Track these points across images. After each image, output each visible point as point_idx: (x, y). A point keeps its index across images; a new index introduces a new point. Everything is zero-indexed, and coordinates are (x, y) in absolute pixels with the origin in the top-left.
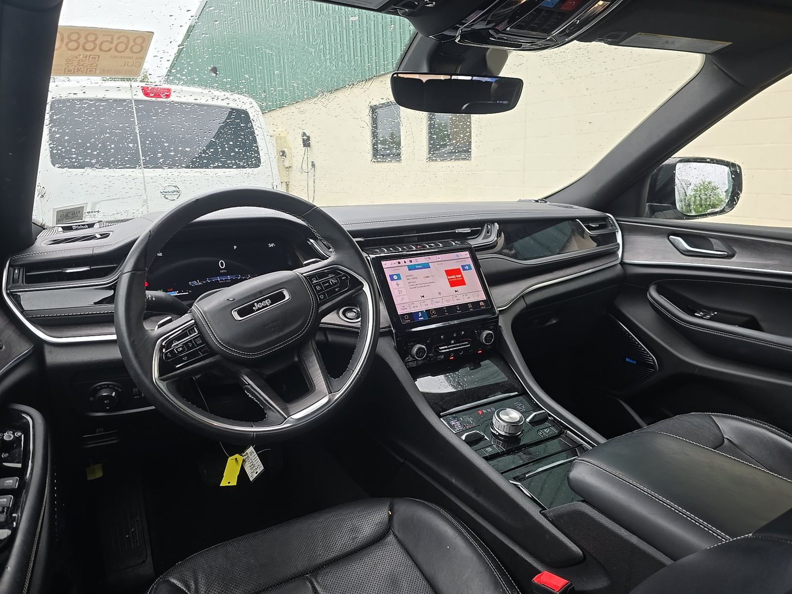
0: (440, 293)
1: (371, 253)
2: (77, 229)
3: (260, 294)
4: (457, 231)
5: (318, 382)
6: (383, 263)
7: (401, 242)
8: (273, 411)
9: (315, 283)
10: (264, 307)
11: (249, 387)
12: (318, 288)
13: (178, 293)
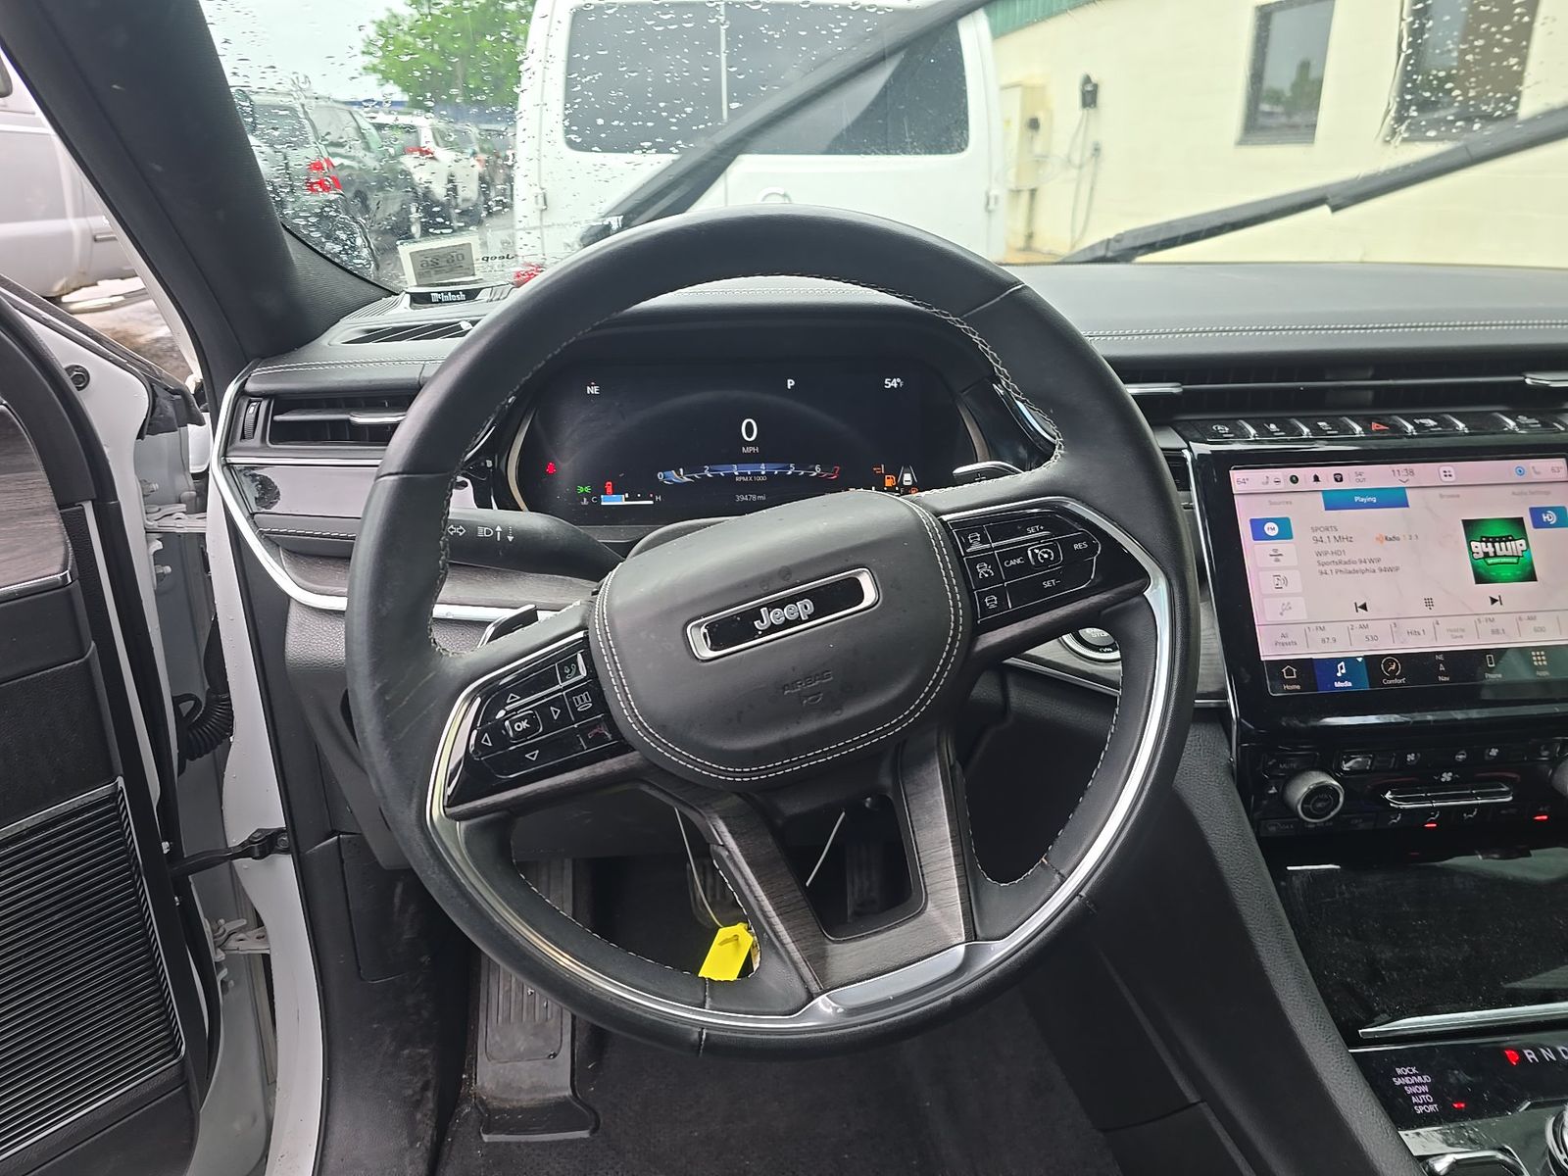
0: (1429, 603)
1: (1197, 436)
2: (440, 301)
3: (783, 578)
4: (1528, 381)
5: (939, 886)
6: (1236, 475)
7: (1312, 404)
8: (778, 953)
9: (978, 552)
10: (788, 624)
11: (725, 854)
12: (983, 570)
13: (626, 500)
